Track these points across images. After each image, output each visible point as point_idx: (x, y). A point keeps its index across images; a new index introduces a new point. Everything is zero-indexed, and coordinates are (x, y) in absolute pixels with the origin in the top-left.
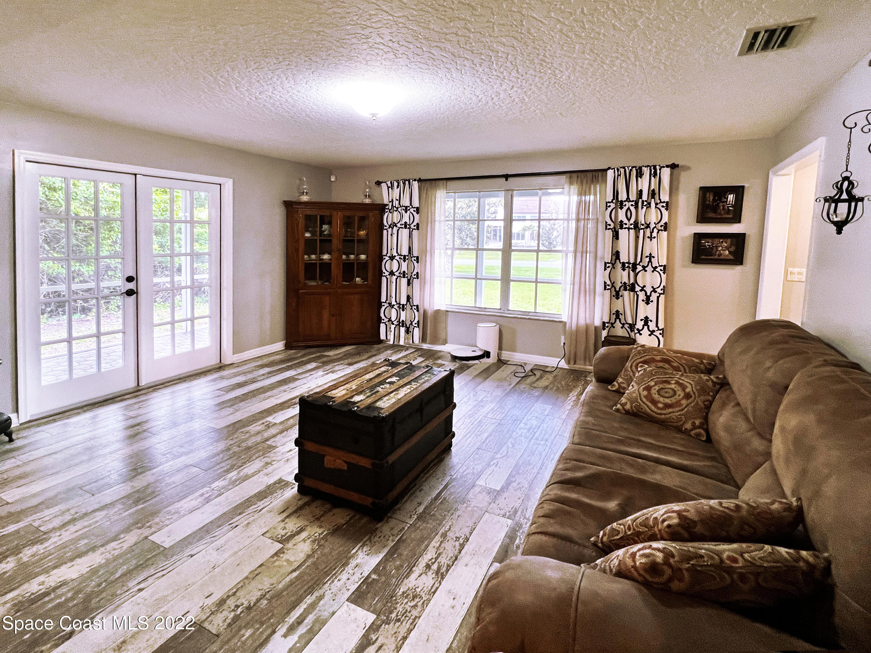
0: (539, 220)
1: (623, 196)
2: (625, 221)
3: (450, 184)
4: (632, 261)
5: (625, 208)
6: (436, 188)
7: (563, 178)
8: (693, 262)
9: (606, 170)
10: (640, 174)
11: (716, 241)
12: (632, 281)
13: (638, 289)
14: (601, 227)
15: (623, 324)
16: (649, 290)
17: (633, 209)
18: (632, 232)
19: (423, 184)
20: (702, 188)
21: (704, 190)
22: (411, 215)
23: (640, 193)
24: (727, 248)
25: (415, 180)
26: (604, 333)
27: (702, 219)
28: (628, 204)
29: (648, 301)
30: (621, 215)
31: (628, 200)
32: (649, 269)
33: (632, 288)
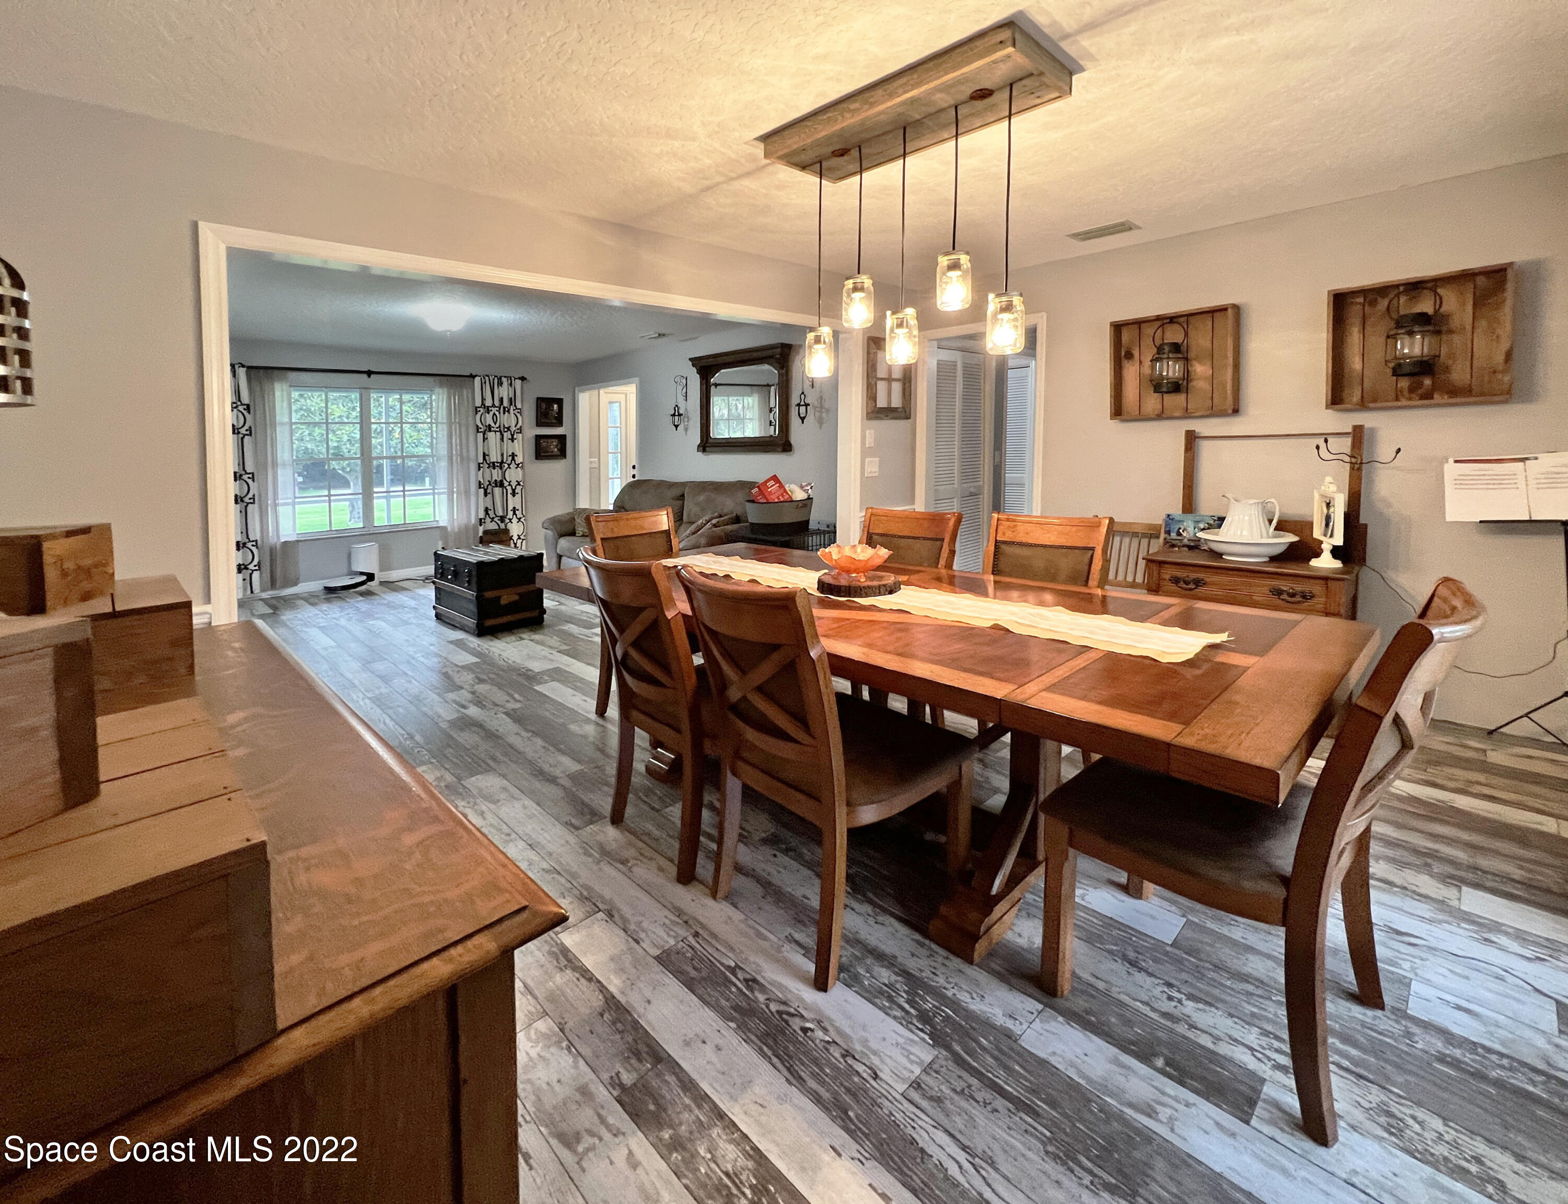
0: (402, 423)
1: (488, 403)
2: (493, 425)
3: (293, 375)
4: (500, 460)
5: (491, 413)
6: (272, 380)
7: (431, 379)
8: (536, 459)
9: (473, 377)
10: (500, 384)
11: (550, 440)
12: (500, 478)
13: (506, 484)
14: (472, 430)
15: (493, 519)
16: (514, 484)
17: (497, 413)
18: (498, 434)
19: (253, 372)
20: (538, 399)
21: (540, 400)
22: (240, 415)
23: (501, 400)
24: (557, 446)
25: (243, 366)
26: (481, 529)
27: (539, 424)
28: (494, 410)
29: (514, 494)
30: (489, 419)
31: (494, 406)
32: (513, 466)
33: (501, 484)
